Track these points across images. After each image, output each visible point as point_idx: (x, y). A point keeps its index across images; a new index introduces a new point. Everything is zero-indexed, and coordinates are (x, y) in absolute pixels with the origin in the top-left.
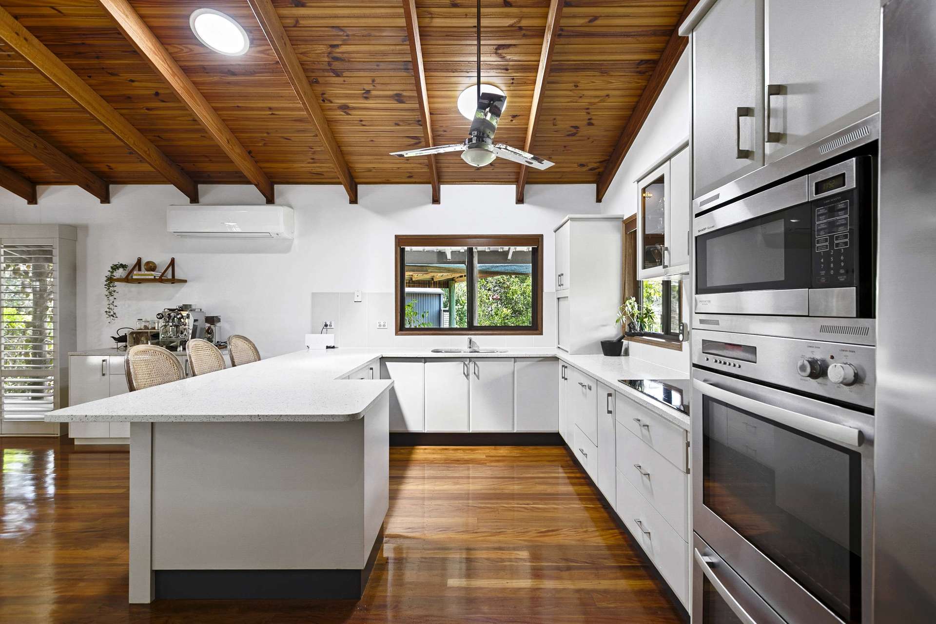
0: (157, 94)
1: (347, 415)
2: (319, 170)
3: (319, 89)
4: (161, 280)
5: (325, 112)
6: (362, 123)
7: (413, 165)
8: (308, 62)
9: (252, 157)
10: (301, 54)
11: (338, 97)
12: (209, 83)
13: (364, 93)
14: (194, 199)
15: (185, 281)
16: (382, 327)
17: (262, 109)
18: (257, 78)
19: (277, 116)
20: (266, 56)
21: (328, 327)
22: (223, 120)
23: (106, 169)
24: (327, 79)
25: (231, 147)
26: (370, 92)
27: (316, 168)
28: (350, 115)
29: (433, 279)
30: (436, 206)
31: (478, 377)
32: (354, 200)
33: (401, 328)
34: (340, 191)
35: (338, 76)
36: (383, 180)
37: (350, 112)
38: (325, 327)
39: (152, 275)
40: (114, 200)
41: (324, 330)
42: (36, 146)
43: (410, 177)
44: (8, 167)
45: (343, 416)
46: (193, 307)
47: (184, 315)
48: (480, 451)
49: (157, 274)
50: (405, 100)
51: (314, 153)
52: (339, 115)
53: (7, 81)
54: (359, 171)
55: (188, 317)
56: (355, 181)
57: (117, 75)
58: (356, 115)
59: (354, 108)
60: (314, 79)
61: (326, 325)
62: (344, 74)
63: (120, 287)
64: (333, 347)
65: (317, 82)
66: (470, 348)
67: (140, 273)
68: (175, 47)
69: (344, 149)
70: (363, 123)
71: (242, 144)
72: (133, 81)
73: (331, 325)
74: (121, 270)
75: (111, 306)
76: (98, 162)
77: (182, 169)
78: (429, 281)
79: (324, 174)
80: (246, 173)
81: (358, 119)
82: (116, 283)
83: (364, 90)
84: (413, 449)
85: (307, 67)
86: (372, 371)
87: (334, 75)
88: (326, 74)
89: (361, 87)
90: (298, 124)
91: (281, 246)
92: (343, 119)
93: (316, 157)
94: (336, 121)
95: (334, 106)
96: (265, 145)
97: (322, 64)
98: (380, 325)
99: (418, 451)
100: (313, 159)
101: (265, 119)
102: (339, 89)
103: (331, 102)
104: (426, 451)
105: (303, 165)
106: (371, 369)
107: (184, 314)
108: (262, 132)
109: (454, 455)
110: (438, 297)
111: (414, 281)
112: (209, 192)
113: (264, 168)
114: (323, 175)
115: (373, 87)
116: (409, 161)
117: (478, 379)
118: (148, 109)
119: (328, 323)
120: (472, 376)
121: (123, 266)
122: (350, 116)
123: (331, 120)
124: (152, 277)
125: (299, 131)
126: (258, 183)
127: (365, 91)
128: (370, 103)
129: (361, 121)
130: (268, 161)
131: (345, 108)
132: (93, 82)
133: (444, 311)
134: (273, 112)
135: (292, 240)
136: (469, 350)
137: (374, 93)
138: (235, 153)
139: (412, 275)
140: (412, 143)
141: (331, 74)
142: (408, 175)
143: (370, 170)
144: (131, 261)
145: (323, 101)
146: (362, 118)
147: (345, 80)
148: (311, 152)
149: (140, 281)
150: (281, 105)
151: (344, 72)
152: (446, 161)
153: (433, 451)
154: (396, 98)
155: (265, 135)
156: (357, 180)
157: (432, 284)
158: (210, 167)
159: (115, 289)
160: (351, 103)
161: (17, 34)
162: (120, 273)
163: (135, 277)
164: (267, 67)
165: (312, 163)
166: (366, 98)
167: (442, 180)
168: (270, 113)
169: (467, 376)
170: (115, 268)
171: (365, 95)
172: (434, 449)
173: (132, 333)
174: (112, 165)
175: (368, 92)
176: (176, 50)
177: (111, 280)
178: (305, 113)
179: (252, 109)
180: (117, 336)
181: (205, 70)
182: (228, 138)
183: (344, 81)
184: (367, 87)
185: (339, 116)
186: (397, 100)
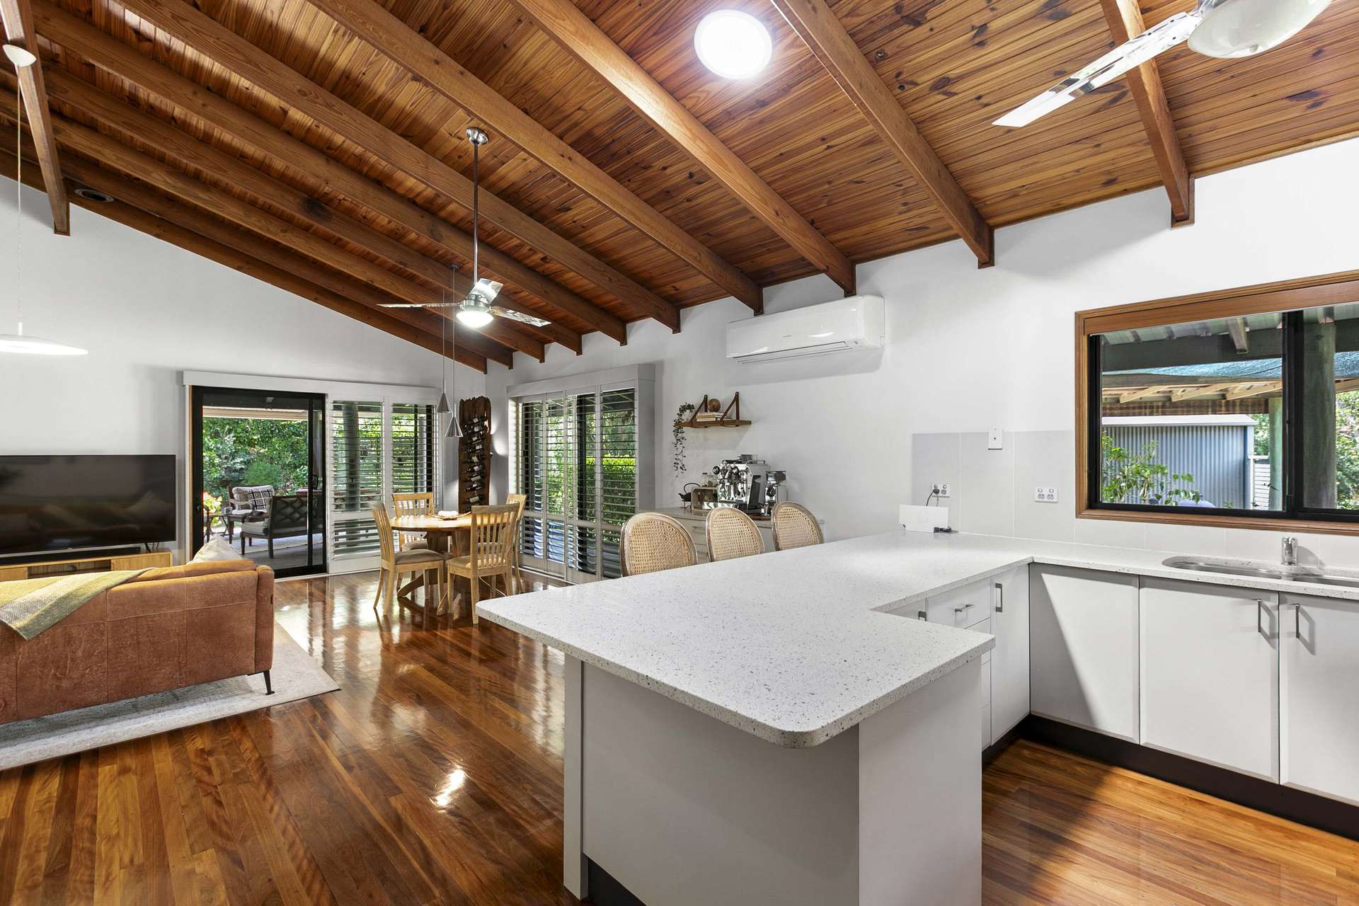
0: (691, 175)
1: (779, 730)
2: (918, 221)
3: (891, 67)
4: (722, 423)
5: (909, 109)
6: (981, 101)
7: (1111, 155)
8: (863, 26)
9: (817, 229)
10: (846, 16)
11: (925, 68)
12: (739, 134)
13: (974, 37)
14: (759, 310)
15: (749, 423)
16: (1046, 499)
17: (809, 146)
18: (795, 94)
19: (836, 149)
20: (798, 50)
21: (940, 494)
22: (769, 184)
23: (673, 292)
24: (899, 41)
25: (781, 221)
26: (986, 28)
27: (914, 218)
28: (956, 94)
29: (1224, 397)
30: (1183, 231)
31: (1311, 647)
32: (987, 260)
33: (1092, 501)
34: (959, 251)
35: (918, 24)
36: (1048, 206)
37: (954, 89)
38: (934, 494)
39: (713, 417)
40: (686, 327)
41: (933, 499)
42: (610, 279)
43: (1110, 182)
44: (602, 309)
45: (772, 729)
46: (754, 459)
47: (740, 469)
48: (1315, 847)
49: (719, 415)
50: (1069, 8)
51: (905, 192)
52: (937, 102)
53: (577, 215)
54: (993, 201)
55: (747, 471)
56: (988, 224)
57: (650, 167)
58: (965, 90)
59: (961, 78)
60: (878, 53)
61: (936, 491)
62: (929, 15)
63: (688, 432)
64: (949, 531)
65: (884, 57)
66: (1290, 563)
67: (706, 414)
68: (691, 98)
69: (956, 167)
70: (984, 101)
71: (800, 211)
72: (665, 168)
73: (944, 492)
74: (688, 411)
75: (680, 457)
76: (665, 285)
77: (742, 272)
78: (1214, 402)
79: (929, 226)
80: (811, 258)
81: (974, 97)
82: (685, 429)
83: (973, 28)
84: (1107, 772)
85: (861, 36)
86: (999, 590)
87: (911, 27)
88: (897, 32)
89: (967, 25)
90: (869, 149)
91: (865, 360)
92: (942, 109)
93: (909, 198)
94: (933, 118)
95: (922, 90)
96: (830, 204)
97: (886, 15)
98: (1041, 496)
99: (1119, 782)
100: (905, 204)
101: (821, 161)
102: (924, 52)
103: (916, 84)
104: (1141, 789)
105: (891, 220)
106: (999, 586)
107: (742, 467)
108: (821, 185)
109: (1224, 829)
110: (1240, 433)
111: (1175, 403)
112: (774, 294)
113: (839, 241)
114: (927, 228)
115: (991, 14)
116: (1103, 146)
117: (1312, 651)
118: (689, 200)
119: (940, 488)
120: (1286, 642)
121: (690, 407)
122: (956, 97)
123: (922, 118)
124: (714, 419)
125: (873, 162)
126: (827, 267)
127: (975, 31)
128: (993, 52)
129: (979, 98)
130: (839, 229)
131: (943, 85)
132: (633, 186)
133: (1255, 462)
134: (829, 144)
135: (883, 347)
136: (1285, 569)
137: (995, 25)
138: (791, 231)
139: (1170, 391)
140: (1103, 102)
141: (905, 28)
142: (1104, 179)
143: (1014, 194)
144: (696, 401)
145: (902, 87)
146: (981, 90)
147: (934, 26)
148: (900, 193)
149: (706, 425)
150: (838, 127)
151: (927, 11)
152: (1207, 115)
153: (1162, 798)
154: (1048, 12)
155: (826, 186)
156: (991, 222)
157: (1221, 406)
158: (772, 259)
159: (684, 435)
160: (953, 68)
161: (563, 156)
162: (687, 415)
163: (698, 420)
164: (803, 68)
165: (906, 212)
166: (981, 44)
167: (1199, 167)
168: (825, 146)
169: (1272, 637)
170: (683, 409)
171: (977, 40)
172: (1164, 792)
173: (696, 491)
174: (677, 285)
175: (983, 28)
176: (694, 101)
177: (679, 425)
178: (871, 127)
179: (799, 151)
180: (684, 494)
181: (730, 115)
182: (777, 208)
183: (931, 30)
184: (977, 21)
185: (935, 106)
186: (1050, 17)
